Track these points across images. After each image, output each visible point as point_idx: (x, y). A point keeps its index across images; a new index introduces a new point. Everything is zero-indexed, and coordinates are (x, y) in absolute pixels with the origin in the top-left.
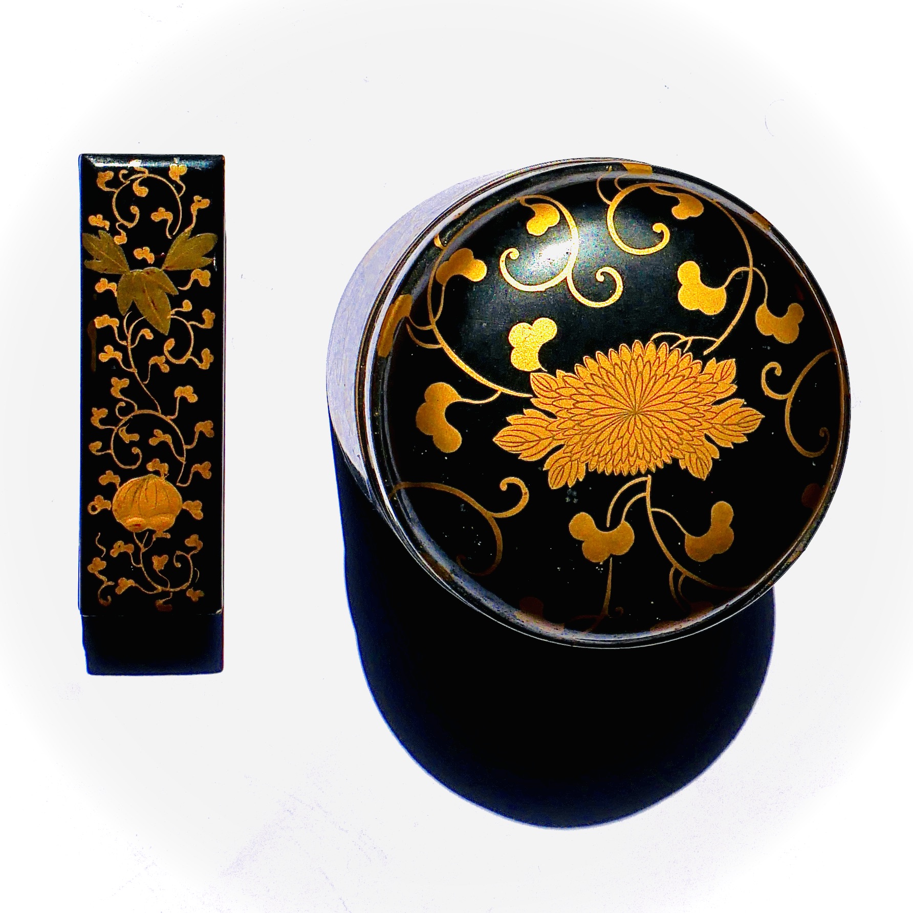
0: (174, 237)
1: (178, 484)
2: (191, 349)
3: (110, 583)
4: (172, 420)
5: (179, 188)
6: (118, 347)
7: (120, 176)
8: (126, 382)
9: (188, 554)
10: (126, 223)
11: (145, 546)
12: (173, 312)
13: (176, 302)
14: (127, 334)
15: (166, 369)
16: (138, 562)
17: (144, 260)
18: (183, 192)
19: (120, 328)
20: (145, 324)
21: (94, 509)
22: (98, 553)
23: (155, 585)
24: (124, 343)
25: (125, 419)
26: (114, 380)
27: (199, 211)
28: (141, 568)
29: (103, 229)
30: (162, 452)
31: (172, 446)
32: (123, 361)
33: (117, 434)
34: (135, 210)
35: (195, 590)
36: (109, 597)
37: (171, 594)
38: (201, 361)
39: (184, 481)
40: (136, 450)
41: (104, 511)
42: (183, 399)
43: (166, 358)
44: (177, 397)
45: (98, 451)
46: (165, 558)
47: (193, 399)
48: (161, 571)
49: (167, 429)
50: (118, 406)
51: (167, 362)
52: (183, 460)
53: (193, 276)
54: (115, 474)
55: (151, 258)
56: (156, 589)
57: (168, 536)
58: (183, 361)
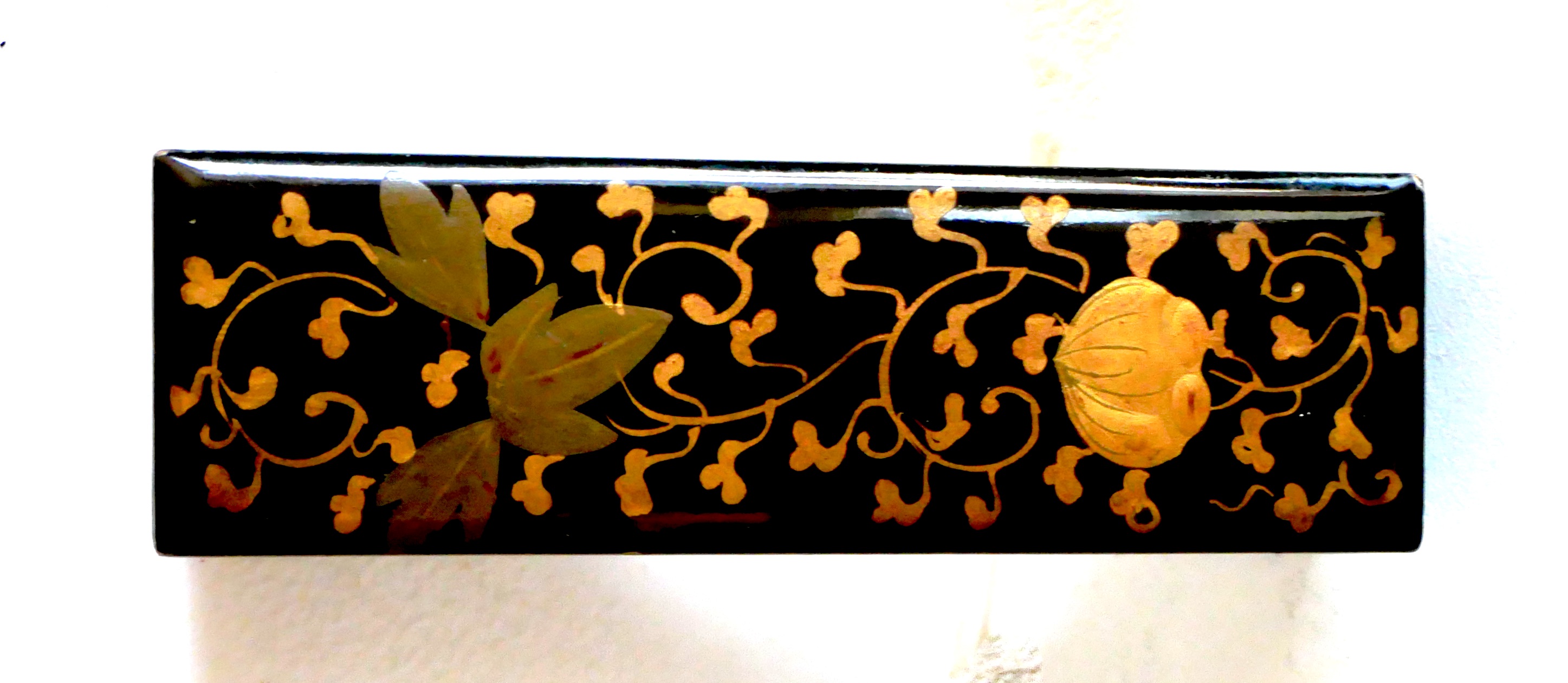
0: (394, 293)
1: (1083, 287)
2: (711, 250)
3: (1342, 472)
4: (908, 305)
5: (251, 280)
6: (707, 452)
7: (218, 445)
8: (804, 432)
9: (1269, 263)
10: (355, 429)
11: (1249, 379)
12: (607, 300)
13: (577, 291)
14: (669, 428)
15: (766, 321)
16: (1288, 399)
17: (458, 378)
18: (263, 269)
19: (651, 445)
20: (643, 377)
21: (1144, 516)
22: (1264, 504)
23: (1350, 352)
24: (694, 435)
25: (905, 433)
26: (798, 462)
27: (316, 222)
28: (1304, 391)
29: (370, 493)
30: (995, 334)
31: (979, 305)
32: (743, 439)
33: (944, 454)
34: (316, 404)
35: (1364, 245)
36: (1380, 476)
37: (1374, 309)
38: (743, 222)
39: (1073, 271)
40: (990, 404)
41: (1151, 489)
42: (850, 271)
43: (737, 318)
44: (846, 290)
45: (990, 507)
46: (1281, 325)
47: (849, 246)
48: (1314, 337)
49: (931, 319)
50: (870, 453)
51: (747, 315)
52: (1017, 274)
53: (505, 240)
54: (1053, 461)
55: (454, 360)
56: (1360, 350)
57: (1221, 316)
58: (744, 272)
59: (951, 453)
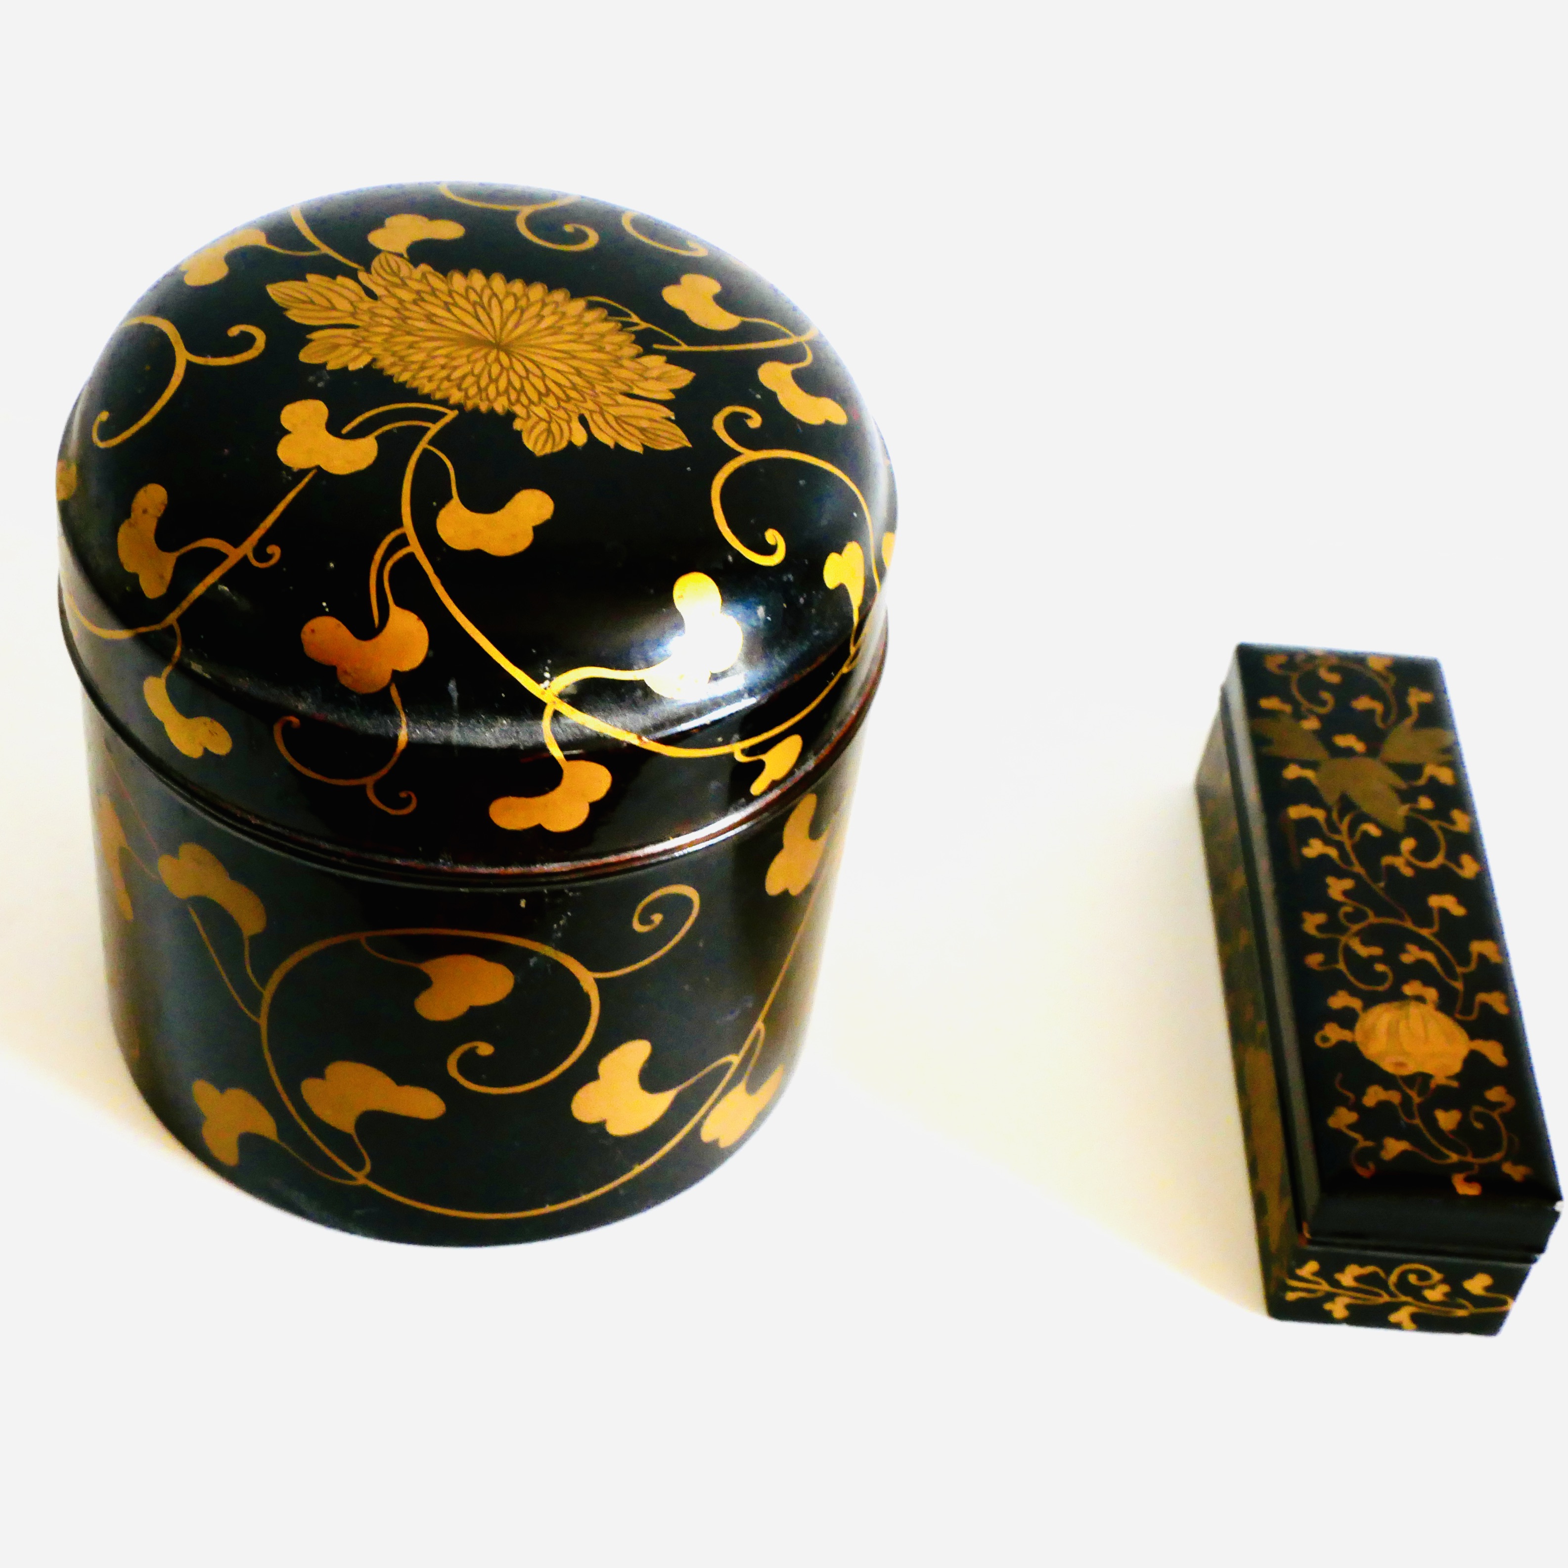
0: (1390, 728)
1: (1458, 1017)
2: (1442, 852)
3: (1369, 1144)
4: (1430, 935)
5: (1385, 679)
6: (1327, 842)
7: (1298, 661)
9: (1493, 1111)
10: (1315, 708)
11: (1419, 1095)
12: (1405, 808)
13: (1408, 796)
14: (1340, 827)
15: (1408, 872)
16: (1410, 1115)
17: (1350, 748)
18: (1391, 683)
19: (1328, 819)
20: (1367, 818)
21: (1325, 1039)
22: (1341, 1101)
23: (1446, 1151)
24: (1337, 837)
25: (1356, 928)
26: (1330, 880)
27: (1420, 704)
28: (1417, 1125)
29: (1283, 712)
30: (1421, 971)
31: (1437, 966)
32: (1339, 857)
33: (1347, 946)
34: (1326, 695)
35: (1515, 1164)
36: (1370, 1164)
37: (1476, 1167)
38: (1461, 867)
39: (1466, 1012)
40: (1380, 968)
41: (1343, 1043)
42: (1444, 910)
43: (1407, 860)
44: (1433, 908)
45: (1321, 964)
46: (1456, 1115)
47: (1458, 911)
48: (1452, 1132)
49: (1423, 944)
50: (1341, 911)
51: (1409, 864)
53: (1427, 771)
54: (1352, 996)
55: (1359, 746)
56: (1447, 1157)
57: (1455, 1084)
58: (1433, 864)
59: (1348, 951)
